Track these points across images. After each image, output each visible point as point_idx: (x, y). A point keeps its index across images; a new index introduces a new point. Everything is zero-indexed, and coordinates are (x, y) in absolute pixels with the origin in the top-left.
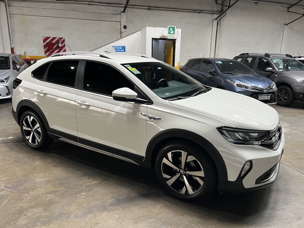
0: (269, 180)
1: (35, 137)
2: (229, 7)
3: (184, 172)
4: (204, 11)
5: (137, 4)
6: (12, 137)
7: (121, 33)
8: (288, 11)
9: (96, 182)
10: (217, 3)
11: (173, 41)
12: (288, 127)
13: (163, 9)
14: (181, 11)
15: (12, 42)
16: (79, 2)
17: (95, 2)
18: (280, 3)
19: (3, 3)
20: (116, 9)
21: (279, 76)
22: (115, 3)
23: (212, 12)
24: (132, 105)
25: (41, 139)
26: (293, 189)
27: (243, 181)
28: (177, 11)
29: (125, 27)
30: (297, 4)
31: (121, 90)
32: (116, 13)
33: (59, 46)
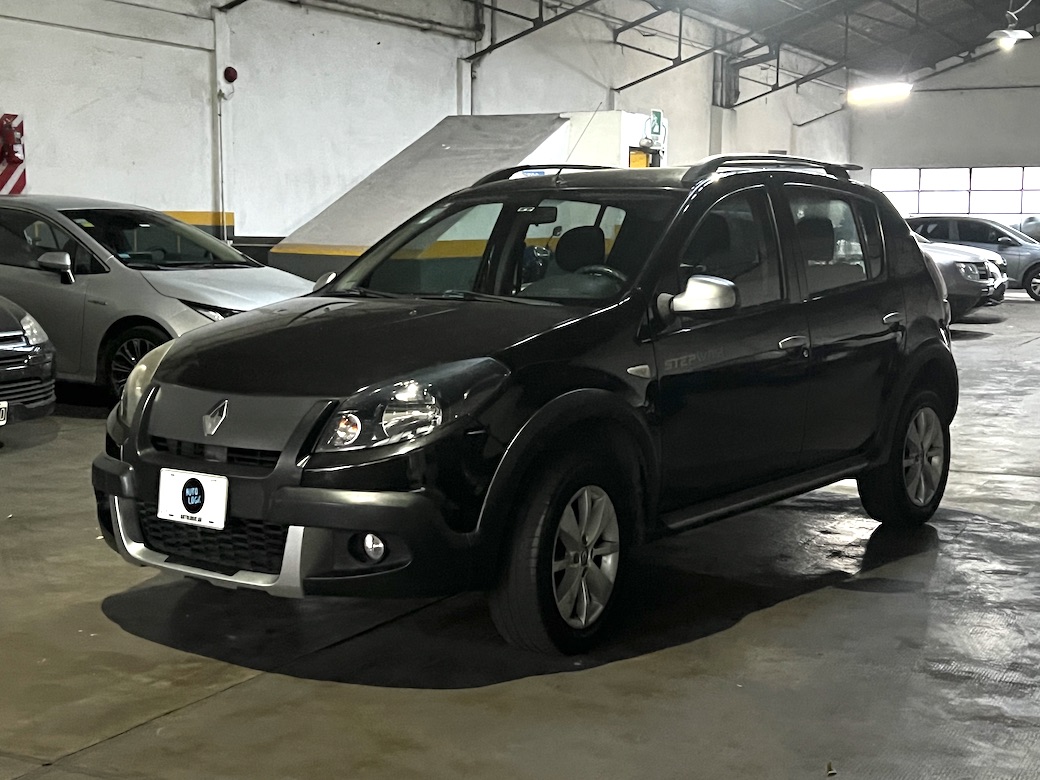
4: (440, 24)
8: (615, 42)
14: (379, 20)
23: (456, 31)
29: (231, 75)
32: (196, 13)
33: (16, 155)
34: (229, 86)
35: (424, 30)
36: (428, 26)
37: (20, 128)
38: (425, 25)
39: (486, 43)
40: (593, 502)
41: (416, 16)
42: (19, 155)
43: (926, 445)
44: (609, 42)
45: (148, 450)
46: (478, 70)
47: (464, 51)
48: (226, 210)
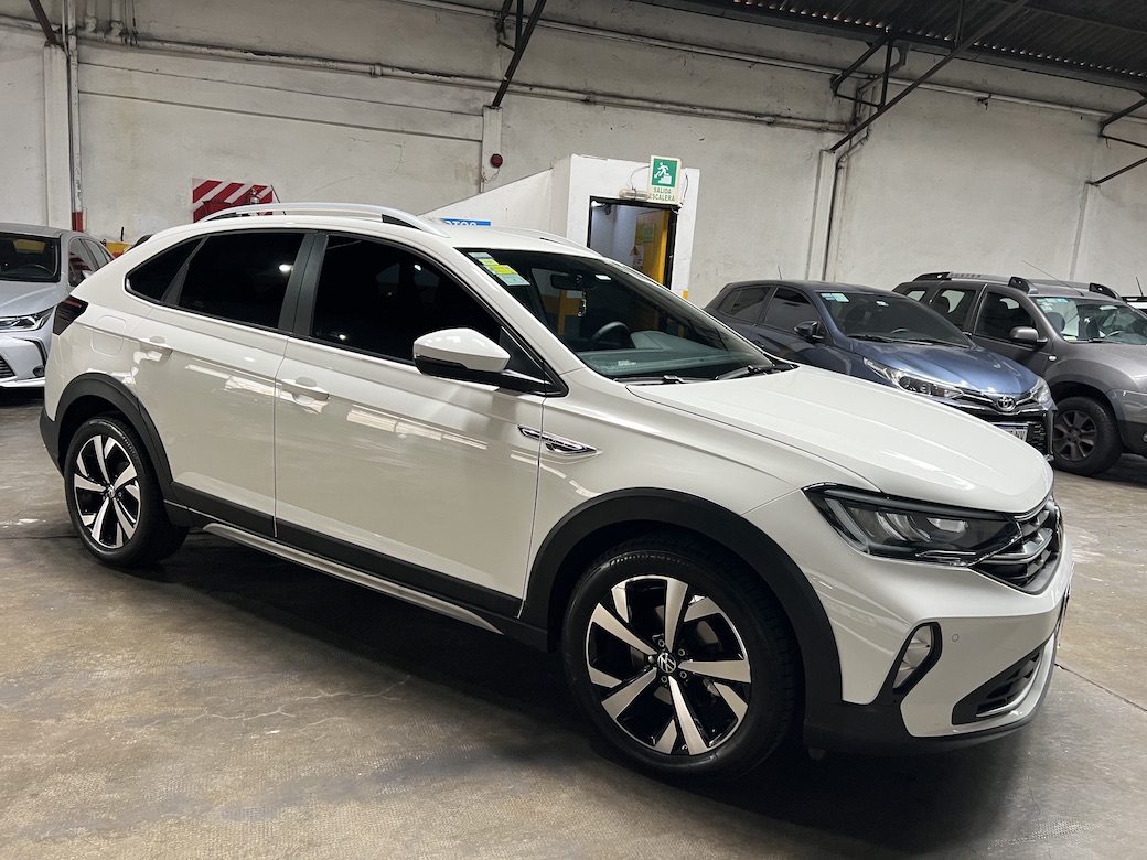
0: (1009, 711)
1: (116, 519)
2: (882, 108)
3: (674, 664)
4: (789, 117)
5: (545, 83)
6: (31, 521)
7: (481, 179)
8: (1101, 136)
9: (327, 695)
10: (838, 92)
11: (668, 212)
12: (1092, 545)
13: (640, 103)
14: (706, 115)
15: (77, 190)
16: (335, 65)
17: (392, 67)
18: (1071, 106)
19: (59, 50)
20: (467, 93)
21: (1064, 359)
22: (467, 73)
23: (819, 125)
24: (489, 398)
25: (135, 526)
26: (1105, 765)
27: (902, 706)
28: (690, 113)
29: (496, 161)
30: (1134, 113)
31: (448, 338)
32: (463, 111)
34: (496, 170)
35: (769, 124)
36: (774, 120)
38: (768, 119)
44: (1093, 135)
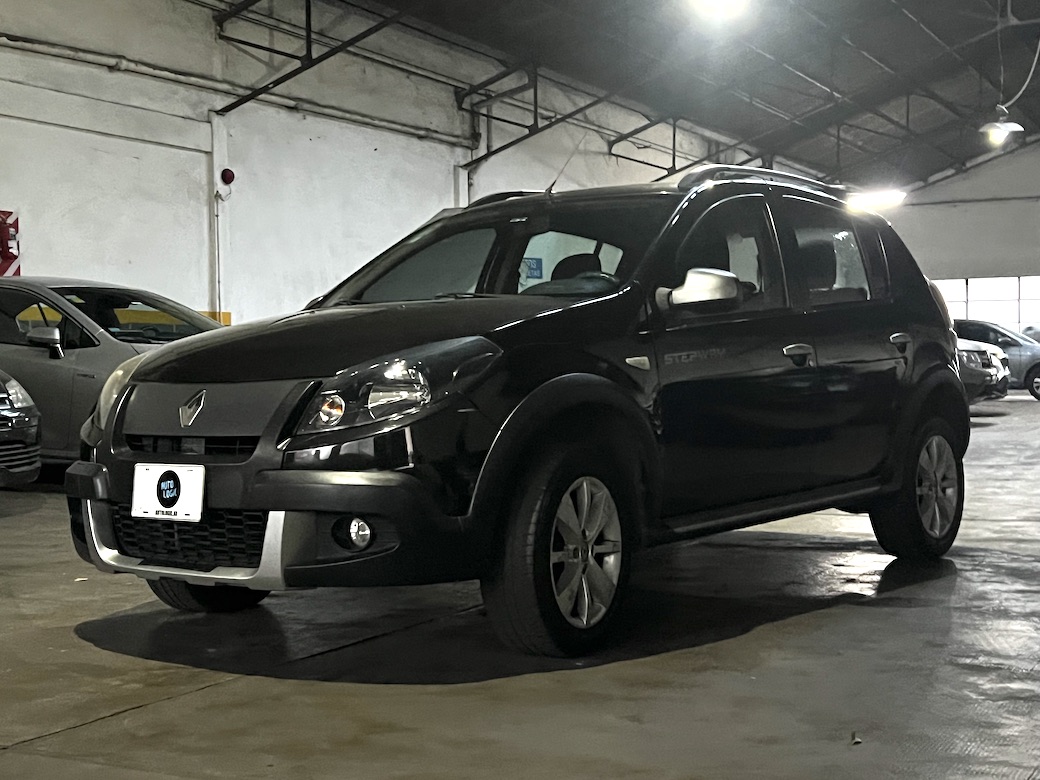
2: (535, 130)
4: (436, 132)
8: (611, 154)
13: (337, 113)
14: (377, 128)
17: (137, 62)
23: (456, 140)
28: (366, 125)
29: (228, 177)
32: (194, 116)
33: (11, 250)
34: (226, 187)
35: (420, 137)
36: (424, 134)
37: (16, 225)
38: (422, 133)
39: (482, 151)
40: (592, 496)
41: (412, 123)
42: (14, 251)
43: (939, 475)
44: (604, 154)
45: (123, 450)
46: (476, 178)
47: (461, 158)
48: (223, 310)
